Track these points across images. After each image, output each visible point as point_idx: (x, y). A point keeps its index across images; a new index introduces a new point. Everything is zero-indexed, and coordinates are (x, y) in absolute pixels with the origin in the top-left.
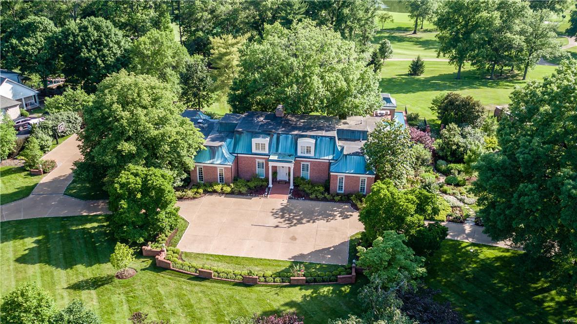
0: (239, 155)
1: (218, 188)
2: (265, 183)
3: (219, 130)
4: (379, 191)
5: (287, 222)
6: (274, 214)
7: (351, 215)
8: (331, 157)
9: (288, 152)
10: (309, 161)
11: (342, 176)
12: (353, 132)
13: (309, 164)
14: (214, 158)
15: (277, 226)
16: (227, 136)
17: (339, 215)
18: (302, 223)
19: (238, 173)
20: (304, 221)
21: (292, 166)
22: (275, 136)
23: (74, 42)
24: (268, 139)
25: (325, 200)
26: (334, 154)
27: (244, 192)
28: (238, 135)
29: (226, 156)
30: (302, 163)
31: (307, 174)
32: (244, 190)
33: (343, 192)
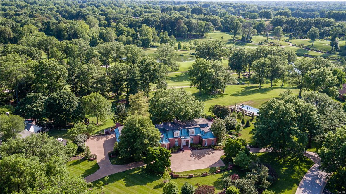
2: (180, 147)
5: (197, 158)
6: (191, 156)
7: (214, 152)
8: (200, 134)
10: (194, 137)
11: (206, 140)
12: (203, 124)
14: (163, 141)
15: (195, 160)
17: (211, 152)
18: (202, 157)
21: (189, 139)
22: (180, 130)
23: (59, 102)
24: (178, 131)
25: (203, 149)
28: (167, 132)
29: (167, 140)
30: (191, 138)
31: (192, 142)
32: (176, 150)
33: (207, 145)
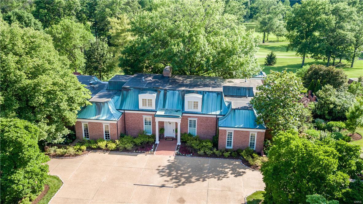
0: (126, 112)
1: (102, 144)
2: (151, 140)
3: (108, 89)
4: (288, 142)
5: (174, 181)
6: (161, 172)
7: (244, 172)
8: (218, 112)
9: (175, 108)
10: (196, 117)
11: (231, 131)
13: (196, 119)
14: (99, 114)
15: (163, 186)
16: (115, 94)
17: (231, 172)
18: (191, 182)
19: (125, 130)
20: (193, 179)
21: (179, 121)
22: (162, 92)
24: (155, 95)
25: (214, 156)
26: (221, 109)
27: (129, 148)
28: (125, 92)
29: (112, 112)
30: (189, 119)
31: (194, 131)
32: (129, 146)
33: (231, 147)
